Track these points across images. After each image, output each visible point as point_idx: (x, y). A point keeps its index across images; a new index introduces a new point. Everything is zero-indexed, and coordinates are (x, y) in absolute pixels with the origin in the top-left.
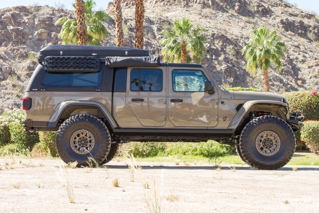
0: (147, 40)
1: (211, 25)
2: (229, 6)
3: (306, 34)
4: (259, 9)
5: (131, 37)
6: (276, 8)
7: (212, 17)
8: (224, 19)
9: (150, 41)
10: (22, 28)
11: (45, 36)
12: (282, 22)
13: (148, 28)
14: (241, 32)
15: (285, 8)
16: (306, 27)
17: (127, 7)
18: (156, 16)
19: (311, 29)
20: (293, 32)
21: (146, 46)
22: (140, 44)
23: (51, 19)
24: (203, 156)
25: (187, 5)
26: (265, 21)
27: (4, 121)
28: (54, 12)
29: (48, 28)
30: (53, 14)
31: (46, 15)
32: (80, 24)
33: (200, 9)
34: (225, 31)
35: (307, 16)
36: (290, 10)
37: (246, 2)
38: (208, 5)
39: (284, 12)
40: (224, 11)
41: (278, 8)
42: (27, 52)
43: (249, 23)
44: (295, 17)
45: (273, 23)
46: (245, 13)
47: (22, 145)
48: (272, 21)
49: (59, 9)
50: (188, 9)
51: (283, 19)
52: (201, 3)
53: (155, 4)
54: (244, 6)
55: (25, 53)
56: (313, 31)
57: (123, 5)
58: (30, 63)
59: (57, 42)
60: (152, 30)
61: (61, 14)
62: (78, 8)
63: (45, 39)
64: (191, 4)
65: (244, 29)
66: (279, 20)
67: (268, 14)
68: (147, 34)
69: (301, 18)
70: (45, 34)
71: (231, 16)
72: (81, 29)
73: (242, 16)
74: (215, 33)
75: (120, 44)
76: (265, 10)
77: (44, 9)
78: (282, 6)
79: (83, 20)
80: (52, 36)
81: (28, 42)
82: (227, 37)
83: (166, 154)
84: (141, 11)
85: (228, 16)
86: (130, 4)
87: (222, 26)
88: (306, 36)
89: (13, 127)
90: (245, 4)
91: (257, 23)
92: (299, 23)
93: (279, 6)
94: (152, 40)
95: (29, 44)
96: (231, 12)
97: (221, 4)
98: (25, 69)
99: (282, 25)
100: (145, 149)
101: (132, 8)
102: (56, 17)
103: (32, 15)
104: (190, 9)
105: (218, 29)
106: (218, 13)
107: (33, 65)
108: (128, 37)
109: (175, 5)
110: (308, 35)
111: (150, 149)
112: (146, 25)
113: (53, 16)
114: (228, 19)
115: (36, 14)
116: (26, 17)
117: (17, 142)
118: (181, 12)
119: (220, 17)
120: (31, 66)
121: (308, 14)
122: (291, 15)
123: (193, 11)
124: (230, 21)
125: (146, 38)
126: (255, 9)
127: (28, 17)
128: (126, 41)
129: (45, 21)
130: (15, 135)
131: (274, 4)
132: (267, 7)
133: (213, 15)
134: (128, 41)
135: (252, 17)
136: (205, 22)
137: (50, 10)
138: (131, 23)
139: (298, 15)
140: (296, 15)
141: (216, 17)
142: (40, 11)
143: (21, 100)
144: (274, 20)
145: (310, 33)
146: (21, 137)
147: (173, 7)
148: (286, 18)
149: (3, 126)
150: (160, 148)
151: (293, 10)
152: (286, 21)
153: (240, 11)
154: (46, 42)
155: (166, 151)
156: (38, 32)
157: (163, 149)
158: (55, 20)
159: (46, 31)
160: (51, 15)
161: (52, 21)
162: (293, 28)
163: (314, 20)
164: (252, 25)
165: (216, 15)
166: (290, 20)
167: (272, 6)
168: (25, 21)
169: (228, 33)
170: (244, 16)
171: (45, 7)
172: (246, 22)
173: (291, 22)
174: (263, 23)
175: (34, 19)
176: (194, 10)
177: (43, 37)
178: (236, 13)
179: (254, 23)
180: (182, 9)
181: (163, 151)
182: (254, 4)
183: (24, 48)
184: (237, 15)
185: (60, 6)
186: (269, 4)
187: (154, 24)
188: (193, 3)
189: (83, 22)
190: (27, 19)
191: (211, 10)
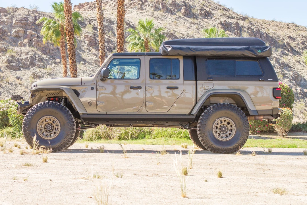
0: (108, 37)
1: (161, 25)
2: (177, 9)
3: (241, 33)
4: (201, 12)
5: (94, 35)
6: (216, 11)
7: (163, 19)
8: (173, 20)
9: (111, 39)
10: (2, 27)
11: (21, 34)
12: (221, 23)
13: (109, 28)
14: (187, 31)
15: (223, 12)
16: (241, 28)
17: (90, 9)
18: (115, 18)
19: (245, 29)
20: (231, 32)
21: (108, 42)
22: (122, 40)
23: (26, 19)
24: (187, 138)
25: (141, 8)
26: (207, 22)
27: (3, 107)
28: (30, 13)
29: (24, 27)
30: (29, 15)
31: (23, 15)
32: (68, 22)
33: (152, 12)
34: (174, 30)
35: (241, 18)
36: (228, 14)
37: (191, 6)
38: (159, 8)
39: (223, 15)
40: (173, 13)
41: (217, 11)
42: (6, 47)
43: (194, 24)
44: (232, 19)
45: (214, 24)
46: (190, 15)
47: (20, 128)
48: (213, 22)
49: (34, 10)
50: (142, 12)
51: (222, 21)
52: (153, 7)
53: (114, 7)
54: (189, 10)
55: (4, 48)
56: (247, 31)
57: (87, 8)
58: (9, 57)
59: (32, 39)
60: (112, 29)
61: (35, 15)
62: (66, 8)
63: (21, 36)
64: (145, 7)
65: (190, 29)
66: (219, 22)
67: (209, 16)
68: (108, 32)
69: (237, 20)
70: (21, 32)
71: (178, 18)
72: (69, 26)
73: (187, 18)
74: (166, 32)
75: (102, 40)
76: (207, 13)
77: (21, 10)
78: (220, 10)
79: (70, 18)
80: (28, 34)
81: (7, 38)
82: (175, 36)
83: (153, 137)
84: (123, 11)
85: (175, 17)
86: (92, 6)
87: (171, 26)
88: (241, 35)
89: (11, 113)
90: (190, 8)
91: (200, 24)
92: (235, 24)
93: (219, 9)
94: (113, 37)
95: (8, 40)
96: (179, 14)
97: (170, 7)
98: (5, 61)
99: (221, 26)
100: (134, 133)
101: (94, 10)
102: (31, 17)
103: (10, 15)
104: (144, 11)
105: (168, 29)
106: (167, 15)
107: (11, 59)
108: (92, 35)
109: (131, 8)
110: (243, 34)
111: (138, 132)
112: (107, 25)
113: (28, 17)
114: (176, 21)
115: (13, 14)
116: (5, 17)
117: (15, 126)
118: (136, 14)
119: (169, 19)
120: (10, 59)
121: (242, 17)
122: (228, 17)
123: (146, 14)
124: (178, 22)
125: (108, 36)
126: (199, 12)
127: (7, 17)
128: (91, 38)
129: (22, 21)
130: (13, 119)
131: (214, 8)
132: (208, 10)
133: (163, 17)
134: (93, 38)
135: (196, 19)
136: (157, 23)
137: (26, 11)
138: (95, 23)
139: (234, 17)
140: (233, 18)
141: (166, 19)
142: (17, 12)
143: (2, 89)
144: (214, 21)
145: (244, 33)
146: (19, 121)
147: (130, 10)
148: (225, 20)
149: (2, 112)
150: (147, 131)
151: (230, 13)
152: (224, 22)
153: (186, 14)
154: (23, 39)
155: (153, 134)
156: (16, 30)
157: (150, 133)
158: (30, 19)
159: (23, 29)
160: (26, 15)
161: (28, 21)
162: (231, 28)
163: (248, 22)
164: (196, 26)
165: (166, 17)
166: (228, 22)
167: (213, 10)
168: (4, 20)
169: (176, 33)
170: (189, 18)
171: (21, 9)
172: (191, 23)
173: (228, 24)
174: (206, 24)
175: (12, 19)
176: (147, 12)
177: (20, 35)
178: (182, 15)
179: (197, 24)
180: (137, 12)
181: (150, 134)
182: (197, 8)
183: (3, 44)
184: (184, 17)
185: (34, 8)
186: (210, 8)
187: (114, 24)
188: (146, 6)
189: (71, 21)
190: (6, 19)
191: (161, 13)
